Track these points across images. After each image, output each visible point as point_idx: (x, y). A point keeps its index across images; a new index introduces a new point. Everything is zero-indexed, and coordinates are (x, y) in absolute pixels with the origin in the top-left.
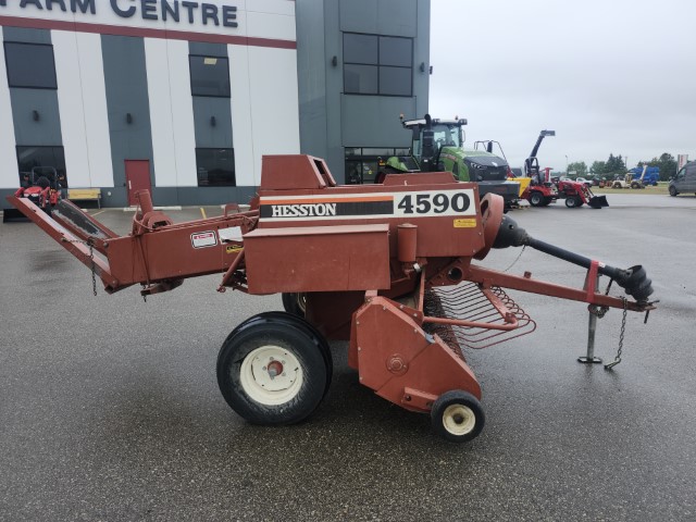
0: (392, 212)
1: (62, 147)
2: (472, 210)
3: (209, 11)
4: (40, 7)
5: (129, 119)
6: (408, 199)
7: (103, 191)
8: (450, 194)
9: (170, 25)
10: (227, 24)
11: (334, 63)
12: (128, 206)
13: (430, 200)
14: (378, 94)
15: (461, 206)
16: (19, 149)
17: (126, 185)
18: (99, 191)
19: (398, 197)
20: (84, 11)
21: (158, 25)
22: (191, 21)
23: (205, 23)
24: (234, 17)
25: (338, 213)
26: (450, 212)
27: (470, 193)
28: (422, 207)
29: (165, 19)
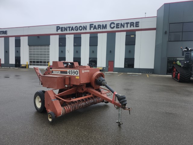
0: (67, 74)
1: (97, 58)
2: (78, 75)
3: (132, 24)
4: (96, 29)
5: (111, 52)
6: (69, 71)
7: (103, 68)
8: (75, 70)
9: (122, 29)
10: (136, 26)
11: (166, 33)
12: (108, 72)
13: (72, 72)
14: (182, 41)
15: (77, 73)
16: (90, 58)
17: (108, 67)
18: (102, 68)
19: (68, 70)
20: (104, 29)
21: (120, 29)
22: (127, 27)
23: (130, 27)
24: (138, 24)
25: (61, 73)
26: (75, 75)
27: (78, 70)
28: (71, 73)
29: (121, 27)
